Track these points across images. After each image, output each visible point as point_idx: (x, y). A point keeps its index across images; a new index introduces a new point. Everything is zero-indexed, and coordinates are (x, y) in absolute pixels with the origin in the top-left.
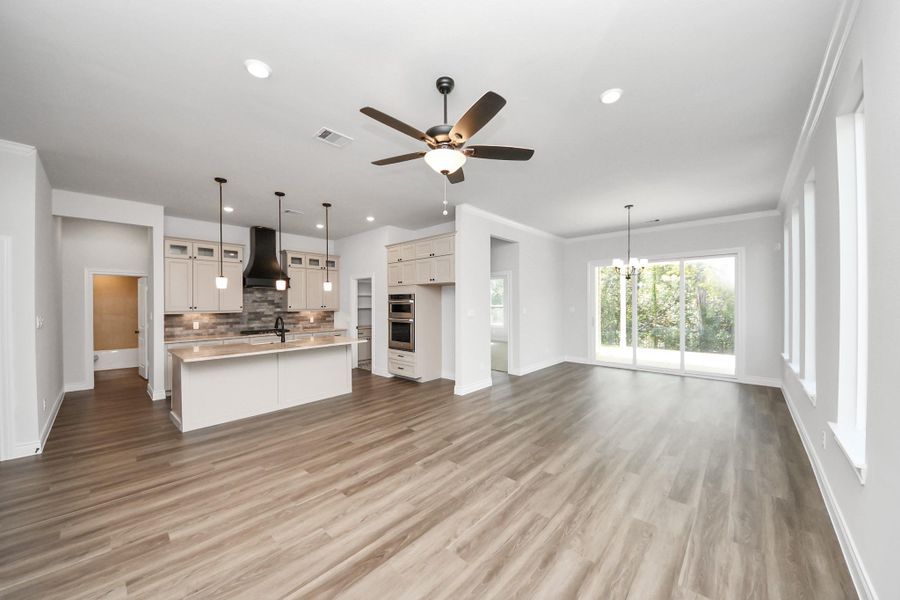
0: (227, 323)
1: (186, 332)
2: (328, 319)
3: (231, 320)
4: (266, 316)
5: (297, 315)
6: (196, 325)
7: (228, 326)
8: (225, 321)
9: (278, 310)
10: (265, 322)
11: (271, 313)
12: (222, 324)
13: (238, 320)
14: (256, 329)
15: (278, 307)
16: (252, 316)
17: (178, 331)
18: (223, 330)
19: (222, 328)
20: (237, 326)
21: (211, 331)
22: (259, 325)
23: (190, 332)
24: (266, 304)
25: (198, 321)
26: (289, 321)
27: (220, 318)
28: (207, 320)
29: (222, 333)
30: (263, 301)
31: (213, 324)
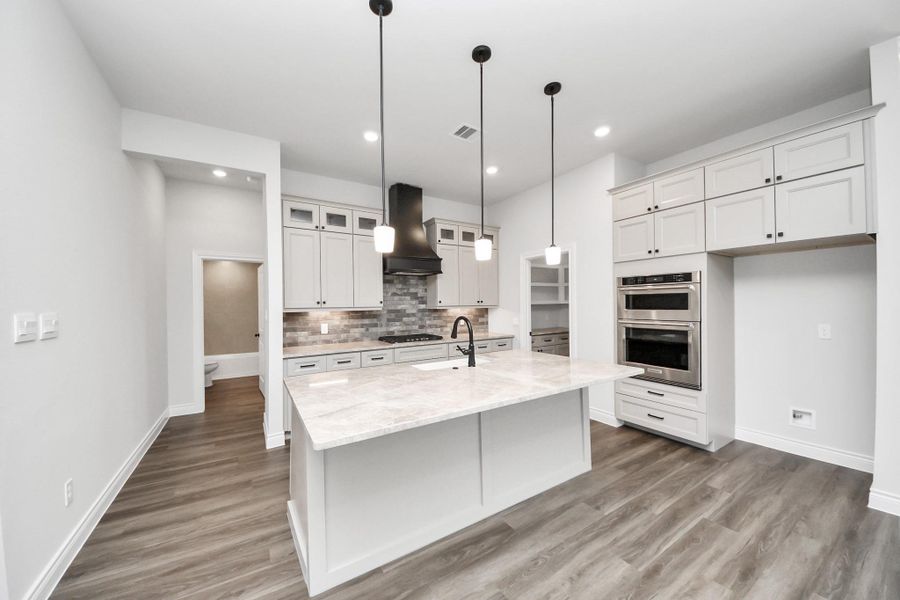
0: (362, 326)
1: (311, 338)
2: (481, 320)
3: (366, 321)
4: (408, 315)
5: (444, 314)
6: (324, 329)
7: (363, 330)
8: (360, 322)
9: (423, 306)
10: (406, 324)
11: (414, 311)
12: (357, 327)
13: (375, 321)
14: (396, 334)
15: (424, 302)
16: (393, 316)
17: (301, 336)
18: (357, 335)
19: (356, 332)
20: (374, 330)
21: (343, 336)
22: (401, 328)
23: (316, 337)
24: (408, 298)
25: (326, 322)
26: (435, 322)
27: (353, 318)
28: (338, 321)
29: (356, 340)
30: (405, 294)
31: (346, 326)
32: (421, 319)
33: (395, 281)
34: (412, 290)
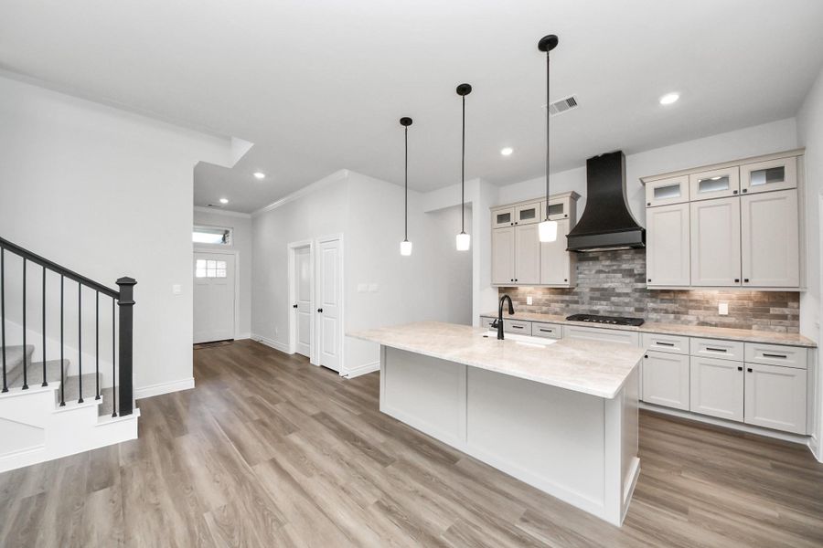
0: (562, 301)
1: (519, 307)
3: (567, 298)
4: (619, 295)
6: (529, 301)
7: (563, 305)
8: (560, 298)
9: (640, 285)
10: (614, 304)
11: (628, 290)
12: (556, 301)
13: (576, 298)
14: (602, 314)
16: (597, 294)
18: (558, 310)
19: (557, 307)
20: (575, 306)
21: (544, 309)
22: (608, 308)
23: (524, 307)
24: (619, 275)
25: (531, 295)
26: (664, 306)
27: (553, 294)
28: (541, 295)
29: (556, 313)
30: (615, 271)
31: (547, 300)
32: (637, 300)
33: (600, 258)
34: (625, 266)
